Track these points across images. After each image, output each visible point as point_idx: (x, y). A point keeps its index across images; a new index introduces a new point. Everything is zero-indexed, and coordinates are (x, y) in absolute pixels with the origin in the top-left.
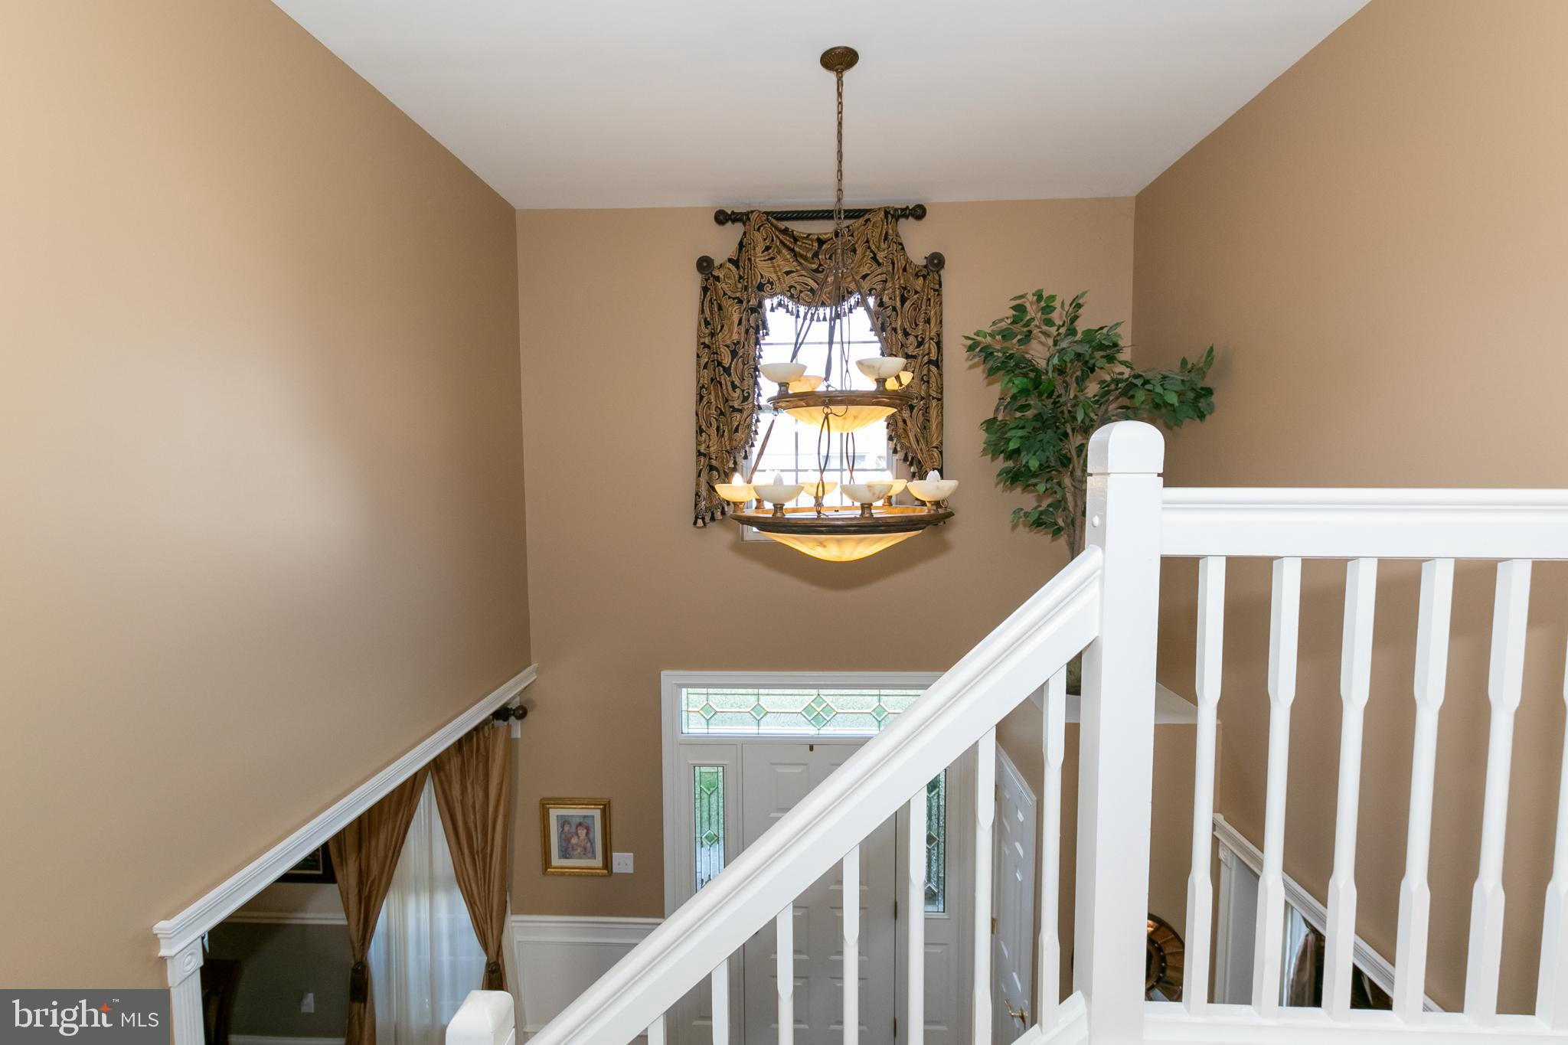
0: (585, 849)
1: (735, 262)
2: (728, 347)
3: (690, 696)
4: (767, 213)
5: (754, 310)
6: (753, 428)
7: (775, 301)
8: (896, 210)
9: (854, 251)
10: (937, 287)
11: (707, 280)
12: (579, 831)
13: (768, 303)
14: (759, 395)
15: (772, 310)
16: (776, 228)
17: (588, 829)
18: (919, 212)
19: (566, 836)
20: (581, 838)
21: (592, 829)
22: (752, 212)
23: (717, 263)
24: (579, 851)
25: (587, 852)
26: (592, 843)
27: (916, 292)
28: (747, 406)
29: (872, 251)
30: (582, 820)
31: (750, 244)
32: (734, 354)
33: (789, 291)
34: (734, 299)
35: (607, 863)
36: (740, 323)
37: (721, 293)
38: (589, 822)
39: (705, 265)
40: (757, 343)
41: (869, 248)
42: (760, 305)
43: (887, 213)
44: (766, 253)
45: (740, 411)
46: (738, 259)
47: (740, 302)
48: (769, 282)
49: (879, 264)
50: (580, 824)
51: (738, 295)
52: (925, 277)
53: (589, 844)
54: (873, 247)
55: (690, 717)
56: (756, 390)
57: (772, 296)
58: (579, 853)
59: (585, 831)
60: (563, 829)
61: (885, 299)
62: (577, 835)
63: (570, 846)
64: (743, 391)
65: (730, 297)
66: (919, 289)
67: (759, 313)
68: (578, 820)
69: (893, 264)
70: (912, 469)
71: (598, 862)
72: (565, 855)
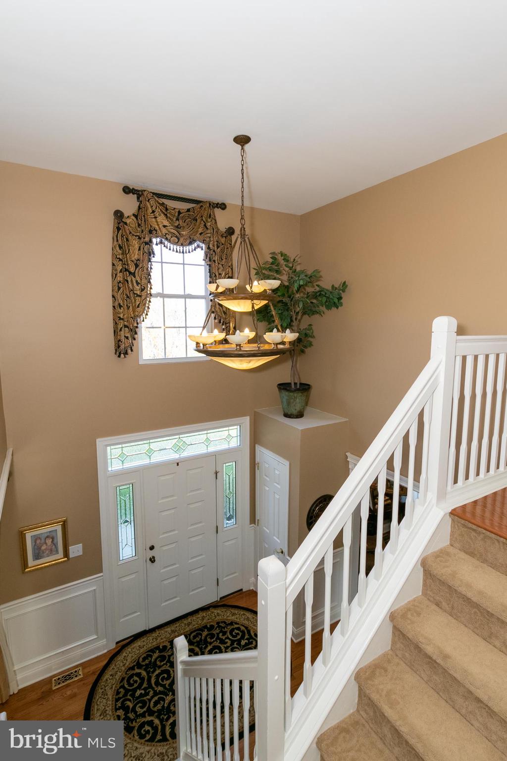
0: (51, 550)
1: (136, 216)
2: (133, 261)
3: (112, 450)
4: (153, 193)
5: (146, 243)
6: (147, 305)
7: (158, 240)
8: (214, 204)
9: (196, 220)
10: (230, 243)
11: (119, 223)
12: (47, 541)
13: (154, 240)
14: (151, 288)
15: (157, 244)
16: (158, 202)
17: (53, 538)
18: (223, 207)
19: (37, 547)
20: (48, 545)
21: (55, 538)
22: (145, 191)
23: (126, 215)
24: (47, 552)
25: (53, 551)
26: (56, 545)
27: (223, 244)
28: (144, 293)
29: (204, 222)
30: (48, 534)
31: (144, 208)
32: (137, 266)
33: (165, 236)
34: (136, 236)
35: (66, 554)
36: (139, 250)
37: (128, 232)
38: (54, 534)
39: (119, 215)
40: (149, 260)
41: (202, 220)
42: (151, 241)
43: (210, 204)
44: (152, 214)
45: (140, 296)
46: (138, 215)
47: (140, 238)
48: (155, 229)
49: (207, 228)
50: (48, 537)
51: (138, 234)
52: (225, 237)
53: (54, 546)
54: (204, 220)
55: (113, 461)
56: (149, 285)
57: (157, 237)
58: (48, 554)
59: (51, 540)
60: (36, 544)
61: (211, 246)
62: (46, 543)
63: (41, 552)
64: (141, 285)
65: (133, 235)
66: (223, 243)
67: (150, 245)
68: (46, 535)
69: (213, 229)
70: (224, 327)
71: (59, 557)
72: (38, 558)
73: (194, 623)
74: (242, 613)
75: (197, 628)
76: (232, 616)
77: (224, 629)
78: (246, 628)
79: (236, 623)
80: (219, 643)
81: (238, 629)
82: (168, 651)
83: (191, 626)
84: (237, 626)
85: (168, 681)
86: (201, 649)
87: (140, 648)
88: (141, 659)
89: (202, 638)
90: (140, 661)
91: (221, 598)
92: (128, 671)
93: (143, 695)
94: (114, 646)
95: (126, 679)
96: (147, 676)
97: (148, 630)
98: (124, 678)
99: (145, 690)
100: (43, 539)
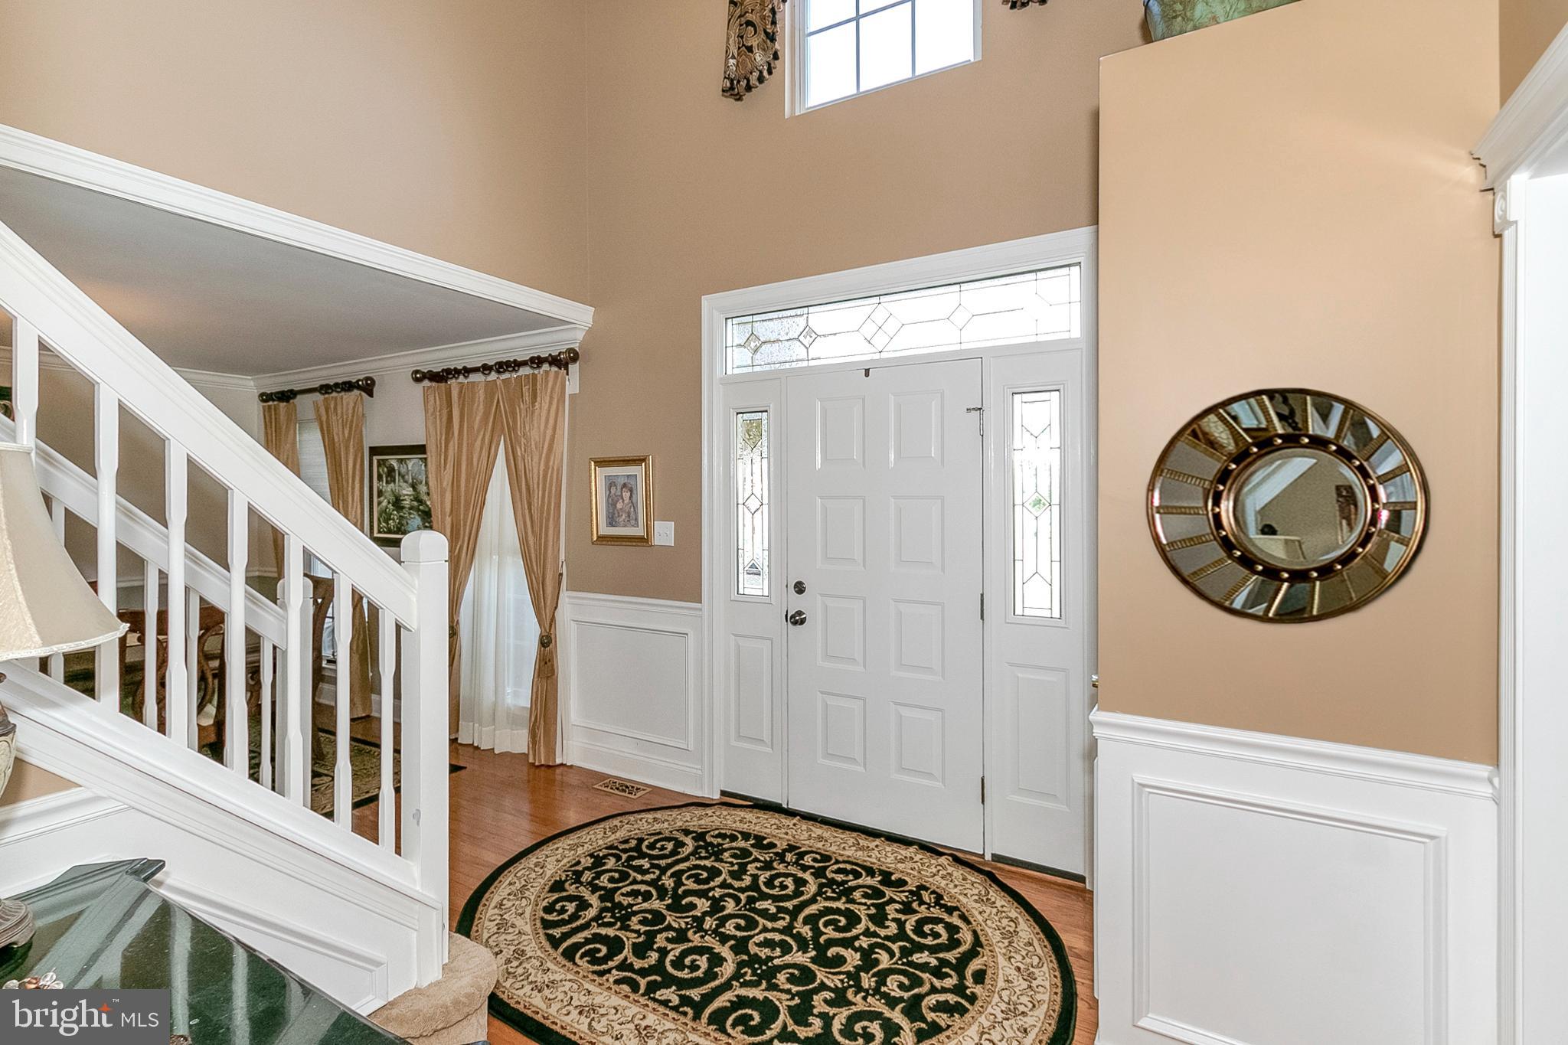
12: (624, 494)
17: (631, 491)
19: (612, 500)
20: (625, 502)
21: (635, 492)
24: (624, 517)
25: (631, 519)
26: (635, 506)
30: (626, 481)
35: (649, 533)
38: (632, 482)
50: (625, 485)
53: (632, 509)
58: (624, 521)
59: (629, 494)
60: (610, 492)
62: (622, 498)
63: (616, 512)
68: (622, 481)
72: (612, 522)
73: (875, 853)
74: (1013, 914)
75: (868, 864)
76: (975, 900)
77: (920, 905)
78: (977, 942)
79: (964, 918)
80: (868, 915)
81: (952, 929)
82: (766, 854)
83: (860, 853)
84: (955, 920)
85: (695, 885)
86: (819, 893)
87: (741, 821)
88: (717, 832)
89: (850, 884)
90: (712, 833)
91: (996, 858)
92: (678, 831)
93: (639, 870)
94: (717, 796)
95: (661, 836)
96: (685, 854)
97: (785, 806)
98: (660, 833)
99: (653, 866)
100: (619, 488)
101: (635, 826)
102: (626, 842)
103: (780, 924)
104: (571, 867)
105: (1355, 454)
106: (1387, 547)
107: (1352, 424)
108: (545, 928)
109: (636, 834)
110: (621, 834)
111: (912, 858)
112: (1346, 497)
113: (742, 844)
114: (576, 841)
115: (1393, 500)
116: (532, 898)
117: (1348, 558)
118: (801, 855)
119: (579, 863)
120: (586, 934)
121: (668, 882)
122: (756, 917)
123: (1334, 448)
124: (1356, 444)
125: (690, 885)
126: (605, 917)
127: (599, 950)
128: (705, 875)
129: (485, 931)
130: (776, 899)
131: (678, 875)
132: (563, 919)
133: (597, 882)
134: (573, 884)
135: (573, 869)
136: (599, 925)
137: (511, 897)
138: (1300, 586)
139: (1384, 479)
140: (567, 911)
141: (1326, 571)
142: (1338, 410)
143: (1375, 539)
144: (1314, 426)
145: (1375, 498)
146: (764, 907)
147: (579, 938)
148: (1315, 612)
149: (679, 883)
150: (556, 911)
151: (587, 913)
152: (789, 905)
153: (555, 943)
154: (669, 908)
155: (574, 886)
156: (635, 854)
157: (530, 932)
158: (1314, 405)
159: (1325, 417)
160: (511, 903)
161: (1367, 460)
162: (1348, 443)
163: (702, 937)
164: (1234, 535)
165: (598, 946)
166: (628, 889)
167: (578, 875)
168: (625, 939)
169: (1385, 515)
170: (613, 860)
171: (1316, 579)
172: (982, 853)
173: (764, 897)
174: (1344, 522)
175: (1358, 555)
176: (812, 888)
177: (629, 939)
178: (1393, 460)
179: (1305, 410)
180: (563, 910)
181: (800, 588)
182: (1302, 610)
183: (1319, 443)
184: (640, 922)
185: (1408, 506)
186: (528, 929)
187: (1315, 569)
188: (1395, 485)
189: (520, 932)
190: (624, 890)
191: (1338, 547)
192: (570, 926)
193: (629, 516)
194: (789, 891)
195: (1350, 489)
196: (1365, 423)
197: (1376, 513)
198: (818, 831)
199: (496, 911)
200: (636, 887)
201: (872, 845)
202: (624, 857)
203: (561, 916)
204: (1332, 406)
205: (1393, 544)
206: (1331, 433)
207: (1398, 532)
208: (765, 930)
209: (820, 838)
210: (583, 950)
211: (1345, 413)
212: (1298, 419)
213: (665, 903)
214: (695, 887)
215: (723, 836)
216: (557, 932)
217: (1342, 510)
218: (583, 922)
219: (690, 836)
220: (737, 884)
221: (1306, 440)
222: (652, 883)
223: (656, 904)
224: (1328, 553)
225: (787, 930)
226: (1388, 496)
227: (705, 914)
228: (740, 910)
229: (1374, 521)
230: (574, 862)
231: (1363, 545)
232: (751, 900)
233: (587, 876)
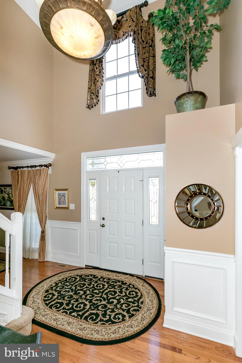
8: (139, 5)
9: (127, 20)
18: (146, 4)
19: (59, 199)
20: (63, 199)
27: (146, 27)
38: (64, 195)
41: (131, 18)
43: (136, 7)
45: (99, 75)
49: (133, 21)
52: (148, 22)
55: (89, 166)
60: (59, 197)
61: (136, 31)
63: (60, 201)
64: (100, 70)
69: (138, 20)
72: (59, 204)
73: (120, 277)
74: (149, 288)
75: (119, 280)
76: (141, 286)
77: (130, 288)
78: (142, 295)
79: (139, 290)
80: (119, 291)
81: (136, 293)
82: (96, 279)
83: (117, 278)
84: (137, 291)
86: (108, 287)
87: (90, 272)
88: (85, 275)
89: (115, 285)
90: (83, 275)
91: (146, 276)
92: (75, 275)
93: (67, 285)
94: (84, 266)
95: (71, 277)
96: (77, 281)
97: (100, 268)
98: (71, 276)
99: (70, 284)
100: (61, 196)
101: (65, 275)
102: (63, 279)
103: (99, 295)
104: (50, 286)
105: (211, 196)
106: (217, 214)
107: (210, 191)
108: (44, 301)
109: (66, 277)
110: (62, 277)
111: (128, 278)
112: (209, 204)
113: (90, 277)
114: (51, 280)
115: (217, 205)
116: (41, 294)
117: (210, 216)
118: (104, 279)
119: (52, 285)
120: (55, 302)
121: (74, 288)
122: (94, 294)
123: (207, 195)
124: (211, 194)
125: (79, 288)
126: (59, 297)
127: (58, 305)
128: (82, 285)
129: (30, 304)
130: (98, 290)
131: (76, 286)
132: (49, 299)
133: (57, 289)
134: (51, 290)
135: (51, 287)
136: (58, 300)
137: (36, 295)
138: (202, 221)
139: (216, 201)
140: (50, 297)
141: (206, 218)
142: (208, 188)
143: (214, 212)
144: (204, 191)
145: (214, 205)
146: (96, 292)
147: (53, 303)
148: (204, 226)
149: (76, 288)
150: (47, 297)
151: (54, 297)
152: (101, 291)
153: (47, 305)
154: (74, 294)
155: (51, 291)
156: (65, 282)
157: (41, 303)
158: (204, 187)
159: (206, 189)
160: (36, 296)
161: (213, 197)
162: (210, 194)
163: (82, 300)
164: (190, 211)
165: (57, 304)
166: (64, 290)
167: (52, 288)
168: (64, 302)
169: (216, 208)
170: (60, 284)
171: (205, 220)
172: (143, 275)
173: (96, 289)
174: (209, 209)
175: (212, 215)
176: (106, 286)
177: (65, 302)
178: (217, 198)
179: (202, 188)
180: (49, 297)
181: (103, 219)
182: (202, 226)
183: (205, 194)
184: (67, 298)
185: (220, 206)
186: (40, 302)
187: (204, 218)
188: (218, 202)
189: (38, 303)
190: (63, 291)
191: (208, 214)
192: (50, 300)
193: (64, 202)
194: (101, 288)
195: (210, 203)
196: (212, 191)
197: (214, 207)
198: (108, 273)
199: (32, 298)
200: (66, 290)
201: (119, 275)
202: (63, 283)
203: (48, 298)
204: (207, 187)
205: (218, 213)
206: (207, 192)
207: (218, 211)
208: (96, 297)
209: (108, 275)
210: (54, 306)
211: (209, 189)
212: (201, 189)
213: (73, 293)
214: (80, 288)
215: (86, 276)
216: (47, 302)
217: (209, 207)
218: (54, 299)
219: (78, 276)
220: (89, 287)
221: (202, 194)
222: (70, 288)
223: (71, 293)
224: (207, 215)
225: (101, 297)
226: (217, 204)
227: (82, 294)
228: (90, 293)
229: (214, 209)
230: (51, 285)
231: (212, 213)
232: (93, 290)
233: (54, 288)
